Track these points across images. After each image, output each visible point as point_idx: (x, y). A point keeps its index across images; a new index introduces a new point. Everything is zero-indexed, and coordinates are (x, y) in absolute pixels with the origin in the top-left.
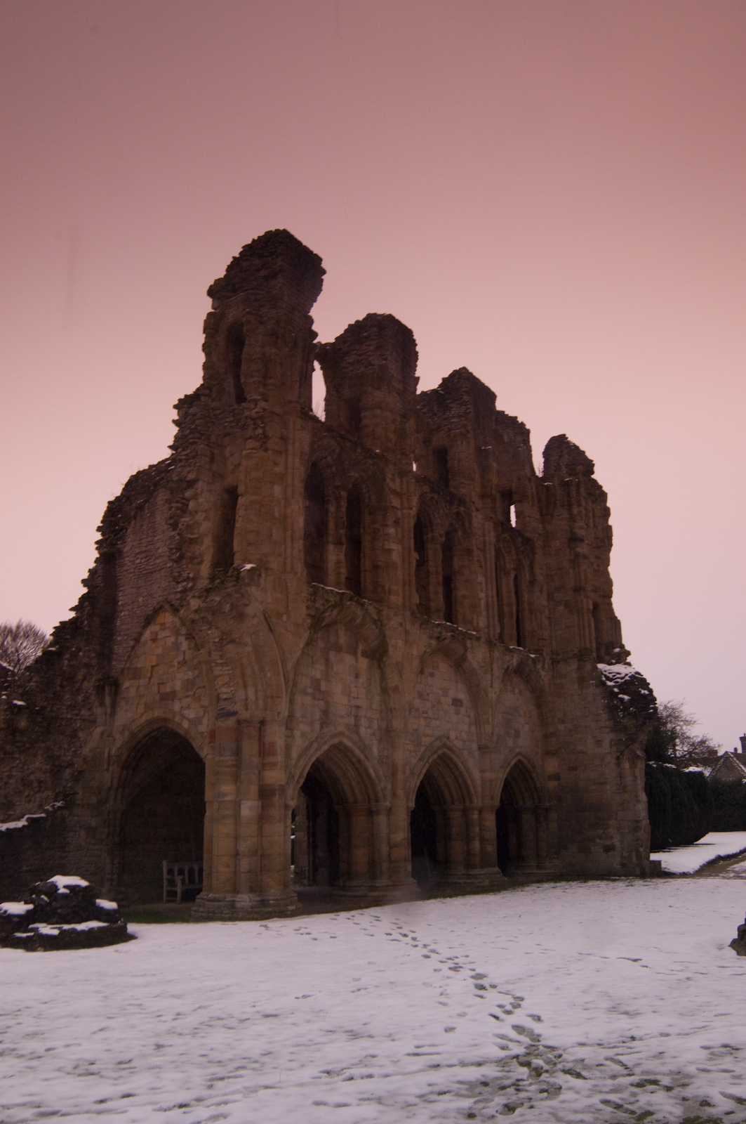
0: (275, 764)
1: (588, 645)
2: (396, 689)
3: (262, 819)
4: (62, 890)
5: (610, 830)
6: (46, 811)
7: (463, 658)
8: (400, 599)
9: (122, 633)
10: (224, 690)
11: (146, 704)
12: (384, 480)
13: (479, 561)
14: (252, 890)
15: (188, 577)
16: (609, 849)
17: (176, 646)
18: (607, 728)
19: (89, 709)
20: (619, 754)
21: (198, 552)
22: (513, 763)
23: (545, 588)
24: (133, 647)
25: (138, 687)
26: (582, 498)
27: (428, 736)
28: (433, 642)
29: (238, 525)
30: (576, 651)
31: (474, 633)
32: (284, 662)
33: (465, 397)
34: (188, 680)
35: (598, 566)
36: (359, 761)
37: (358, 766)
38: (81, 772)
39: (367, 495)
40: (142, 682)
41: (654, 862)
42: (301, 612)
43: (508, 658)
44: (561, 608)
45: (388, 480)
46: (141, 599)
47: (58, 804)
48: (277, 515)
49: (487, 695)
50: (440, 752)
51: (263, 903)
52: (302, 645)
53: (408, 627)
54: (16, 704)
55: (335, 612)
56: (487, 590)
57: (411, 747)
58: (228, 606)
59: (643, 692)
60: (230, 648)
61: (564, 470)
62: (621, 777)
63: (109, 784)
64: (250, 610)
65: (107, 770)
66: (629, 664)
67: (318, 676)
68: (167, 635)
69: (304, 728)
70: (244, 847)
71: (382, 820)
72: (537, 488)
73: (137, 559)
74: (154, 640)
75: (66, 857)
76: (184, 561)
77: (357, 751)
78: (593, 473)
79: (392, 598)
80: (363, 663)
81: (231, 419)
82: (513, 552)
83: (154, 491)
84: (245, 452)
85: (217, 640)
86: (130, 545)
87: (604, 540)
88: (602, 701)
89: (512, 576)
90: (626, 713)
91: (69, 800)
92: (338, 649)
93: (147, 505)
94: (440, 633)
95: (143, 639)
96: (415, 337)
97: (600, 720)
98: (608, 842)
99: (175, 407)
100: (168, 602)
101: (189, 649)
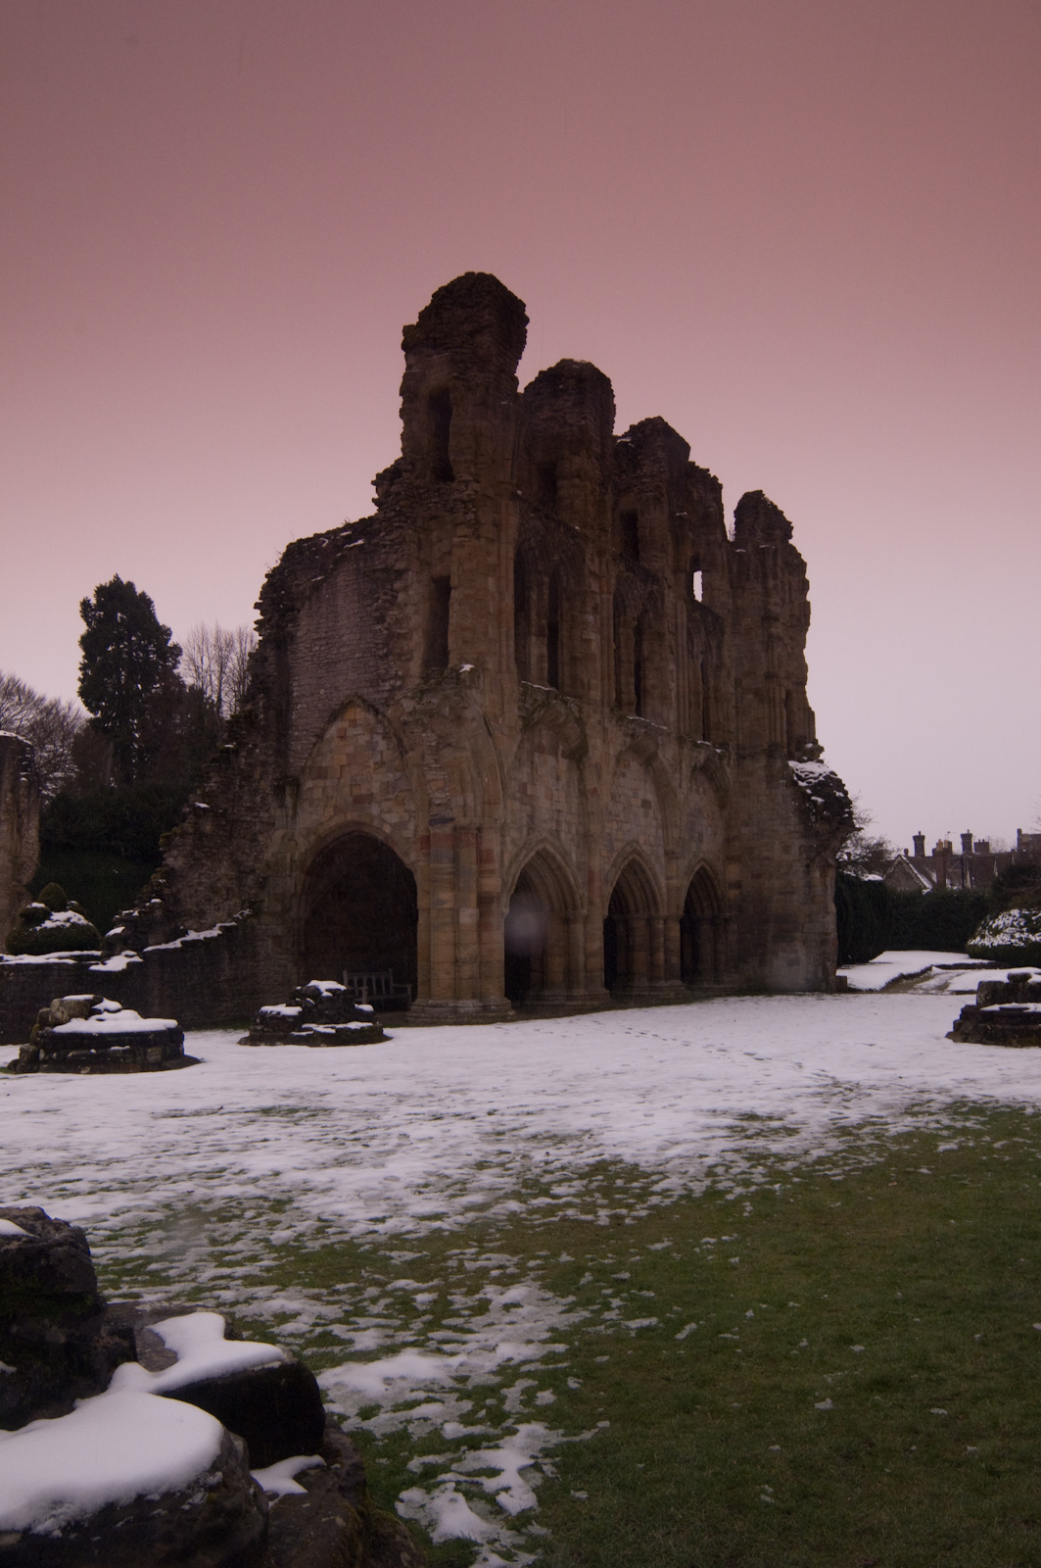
0: (492, 872)
1: (779, 741)
2: (595, 790)
3: (482, 925)
4: (325, 994)
5: (794, 943)
6: (235, 920)
7: (655, 755)
8: (599, 694)
9: (300, 728)
10: (437, 795)
11: (335, 807)
12: (584, 560)
13: (670, 646)
14: (474, 997)
15: (396, 675)
17: (371, 746)
18: (796, 832)
19: (267, 811)
20: (808, 862)
21: (406, 648)
22: (696, 870)
23: (733, 673)
24: (314, 745)
25: (324, 788)
26: (778, 569)
27: (620, 840)
28: (628, 740)
29: (452, 621)
30: (766, 746)
31: (665, 728)
32: (501, 766)
33: (659, 452)
34: (388, 782)
35: (793, 648)
36: (560, 867)
37: (557, 873)
38: (265, 879)
39: (565, 578)
40: (328, 783)
41: (840, 977)
42: (513, 713)
43: (695, 754)
44: (751, 696)
45: (588, 561)
46: (322, 691)
47: (247, 912)
48: (491, 610)
49: (676, 795)
50: (631, 858)
51: (485, 1008)
52: (515, 749)
53: (607, 725)
54: (199, 807)
55: (542, 712)
56: (678, 679)
57: (604, 853)
58: (447, 709)
59: (838, 794)
60: (447, 754)
61: (760, 534)
62: (810, 885)
63: (293, 891)
64: (468, 714)
65: (290, 876)
66: (822, 762)
67: (525, 780)
68: (361, 732)
69: (514, 834)
70: (464, 954)
71: (579, 928)
72: (728, 555)
73: (315, 645)
74: (342, 737)
75: (257, 966)
76: (391, 658)
77: (559, 857)
78: (791, 537)
79: (592, 692)
80: (563, 763)
81: (437, 500)
82: (703, 632)
83: (333, 570)
84: (456, 540)
85: (434, 744)
86: (305, 629)
87: (800, 618)
88: (793, 803)
89: (701, 661)
90: (819, 816)
91: (255, 906)
92: (541, 750)
93: (325, 585)
94: (634, 729)
95: (328, 735)
96: (612, 388)
97: (790, 824)
99: (373, 483)
100: (360, 697)
101: (388, 749)
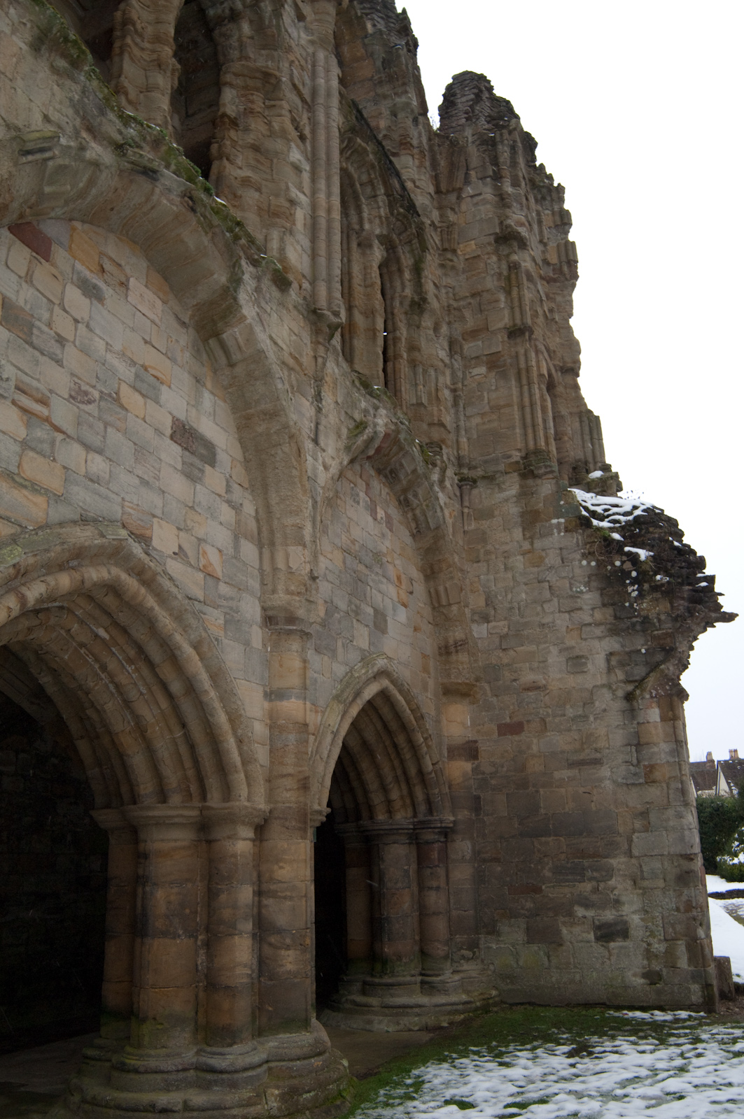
1: (543, 445)
5: (612, 882)
7: (226, 307)
13: (295, 120)
16: (609, 933)
18: (598, 624)
20: (630, 688)
22: (368, 695)
43: (362, 401)
44: (481, 370)
49: (297, 450)
56: (315, 188)
61: (484, 124)
62: (638, 743)
78: (535, 153)
87: (561, 268)
88: (584, 563)
90: (646, 586)
98: (609, 915)
